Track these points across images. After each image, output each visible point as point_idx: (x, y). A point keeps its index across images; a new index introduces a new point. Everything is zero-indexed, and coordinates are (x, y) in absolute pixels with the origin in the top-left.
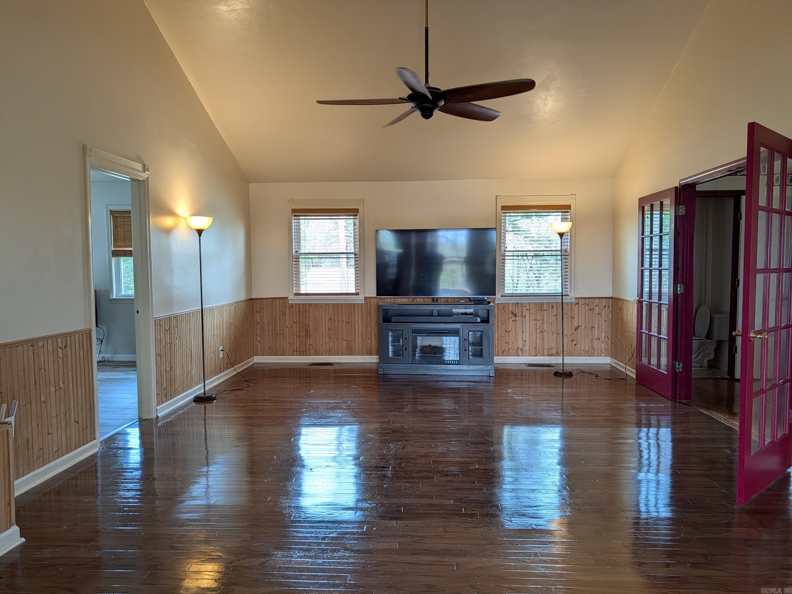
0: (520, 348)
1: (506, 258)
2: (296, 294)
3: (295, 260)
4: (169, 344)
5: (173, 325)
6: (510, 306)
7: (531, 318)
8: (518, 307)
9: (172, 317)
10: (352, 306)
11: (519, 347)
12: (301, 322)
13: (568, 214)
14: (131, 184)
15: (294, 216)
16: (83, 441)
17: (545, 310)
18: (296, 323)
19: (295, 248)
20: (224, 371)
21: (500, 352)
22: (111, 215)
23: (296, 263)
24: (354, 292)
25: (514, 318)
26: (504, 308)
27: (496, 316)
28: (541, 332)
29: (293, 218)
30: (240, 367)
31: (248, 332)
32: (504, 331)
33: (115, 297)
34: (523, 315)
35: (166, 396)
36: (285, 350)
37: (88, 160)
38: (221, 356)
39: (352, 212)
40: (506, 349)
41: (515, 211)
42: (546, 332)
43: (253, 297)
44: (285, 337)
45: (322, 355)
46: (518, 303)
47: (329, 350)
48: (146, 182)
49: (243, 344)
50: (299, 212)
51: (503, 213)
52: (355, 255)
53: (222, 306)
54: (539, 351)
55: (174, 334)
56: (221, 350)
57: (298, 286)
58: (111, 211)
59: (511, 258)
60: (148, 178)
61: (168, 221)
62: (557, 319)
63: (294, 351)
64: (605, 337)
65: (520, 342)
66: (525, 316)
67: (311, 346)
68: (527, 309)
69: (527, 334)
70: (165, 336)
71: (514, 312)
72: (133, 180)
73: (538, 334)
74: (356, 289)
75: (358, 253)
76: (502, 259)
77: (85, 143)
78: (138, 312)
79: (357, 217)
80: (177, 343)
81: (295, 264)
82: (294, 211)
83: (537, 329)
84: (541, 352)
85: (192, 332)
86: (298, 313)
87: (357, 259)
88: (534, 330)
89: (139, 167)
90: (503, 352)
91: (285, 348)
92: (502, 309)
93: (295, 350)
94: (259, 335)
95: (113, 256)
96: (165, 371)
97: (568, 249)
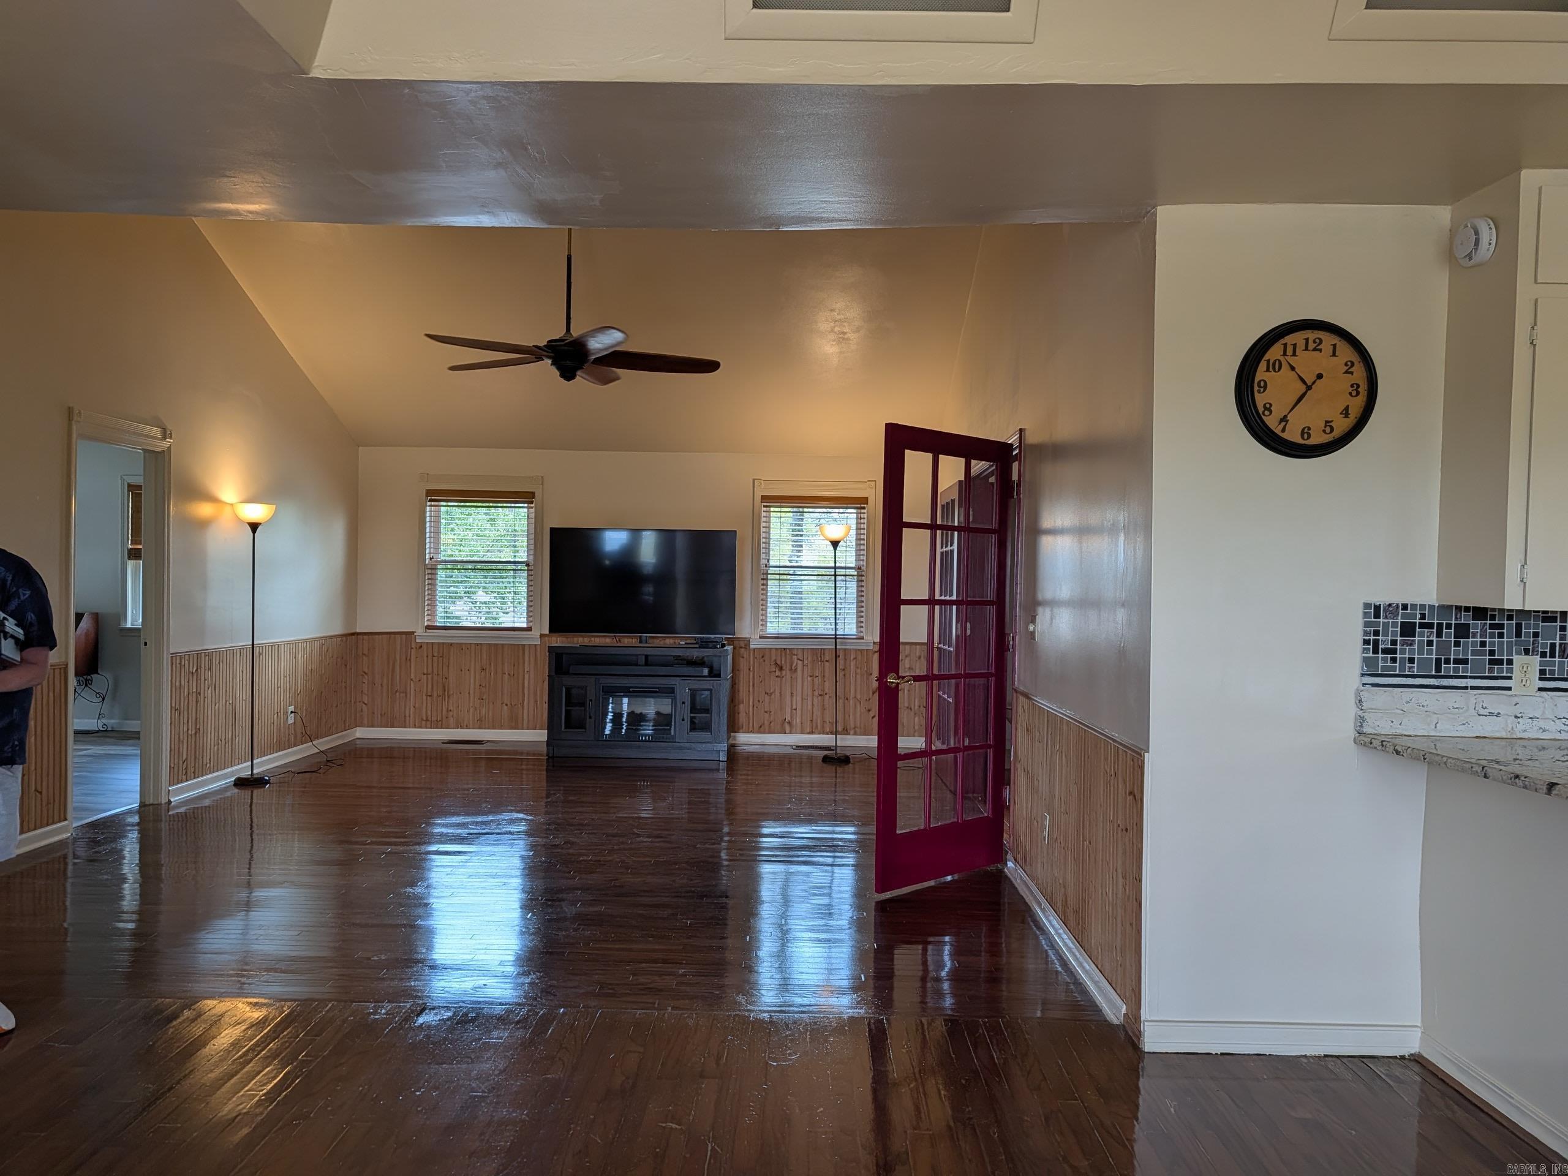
0: (787, 720)
1: (769, 577)
2: (428, 627)
3: (430, 571)
4: (194, 695)
5: (203, 666)
6: (773, 652)
7: (805, 672)
8: (786, 654)
9: (203, 655)
10: (519, 649)
11: (785, 720)
12: (435, 672)
13: (865, 511)
14: (145, 457)
15: (431, 501)
16: (48, 820)
17: (827, 661)
18: (427, 674)
19: (430, 553)
20: (295, 746)
21: (756, 727)
22: (129, 491)
23: (430, 576)
24: (525, 625)
25: (778, 673)
26: (763, 657)
27: (751, 669)
28: (821, 695)
29: (429, 503)
30: (324, 743)
31: (346, 687)
32: (763, 692)
33: (129, 625)
34: (793, 668)
35: (186, 772)
36: (408, 718)
37: (74, 428)
38: (291, 721)
39: (526, 497)
40: (766, 722)
41: (782, 505)
42: (827, 696)
43: (358, 631)
44: (408, 696)
45: (467, 727)
46: (784, 649)
47: (480, 720)
48: (166, 454)
49: (335, 705)
50: (437, 496)
51: (764, 506)
52: (528, 565)
53: (297, 642)
54: (817, 726)
55: (205, 680)
56: (292, 712)
57: (433, 614)
58: (129, 485)
59: (777, 577)
60: (169, 448)
61: (204, 510)
62: (844, 675)
63: (422, 720)
64: (920, 707)
65: (788, 710)
66: (796, 670)
67: (451, 713)
68: (798, 659)
69: (799, 699)
70: (188, 682)
71: (779, 663)
72: (145, 451)
73: (816, 700)
74: (528, 622)
75: (531, 564)
76: (763, 579)
77: (71, 405)
78: (146, 644)
79: (532, 505)
80: (210, 695)
81: (428, 579)
82: (429, 493)
83: (814, 691)
84: (819, 727)
85: (238, 680)
86: (430, 657)
87: (531, 573)
88: (810, 693)
89: (157, 432)
90: (761, 727)
91: (407, 715)
92: (761, 656)
93: (425, 719)
94: (366, 692)
95: (129, 558)
96: (185, 735)
97: (863, 566)
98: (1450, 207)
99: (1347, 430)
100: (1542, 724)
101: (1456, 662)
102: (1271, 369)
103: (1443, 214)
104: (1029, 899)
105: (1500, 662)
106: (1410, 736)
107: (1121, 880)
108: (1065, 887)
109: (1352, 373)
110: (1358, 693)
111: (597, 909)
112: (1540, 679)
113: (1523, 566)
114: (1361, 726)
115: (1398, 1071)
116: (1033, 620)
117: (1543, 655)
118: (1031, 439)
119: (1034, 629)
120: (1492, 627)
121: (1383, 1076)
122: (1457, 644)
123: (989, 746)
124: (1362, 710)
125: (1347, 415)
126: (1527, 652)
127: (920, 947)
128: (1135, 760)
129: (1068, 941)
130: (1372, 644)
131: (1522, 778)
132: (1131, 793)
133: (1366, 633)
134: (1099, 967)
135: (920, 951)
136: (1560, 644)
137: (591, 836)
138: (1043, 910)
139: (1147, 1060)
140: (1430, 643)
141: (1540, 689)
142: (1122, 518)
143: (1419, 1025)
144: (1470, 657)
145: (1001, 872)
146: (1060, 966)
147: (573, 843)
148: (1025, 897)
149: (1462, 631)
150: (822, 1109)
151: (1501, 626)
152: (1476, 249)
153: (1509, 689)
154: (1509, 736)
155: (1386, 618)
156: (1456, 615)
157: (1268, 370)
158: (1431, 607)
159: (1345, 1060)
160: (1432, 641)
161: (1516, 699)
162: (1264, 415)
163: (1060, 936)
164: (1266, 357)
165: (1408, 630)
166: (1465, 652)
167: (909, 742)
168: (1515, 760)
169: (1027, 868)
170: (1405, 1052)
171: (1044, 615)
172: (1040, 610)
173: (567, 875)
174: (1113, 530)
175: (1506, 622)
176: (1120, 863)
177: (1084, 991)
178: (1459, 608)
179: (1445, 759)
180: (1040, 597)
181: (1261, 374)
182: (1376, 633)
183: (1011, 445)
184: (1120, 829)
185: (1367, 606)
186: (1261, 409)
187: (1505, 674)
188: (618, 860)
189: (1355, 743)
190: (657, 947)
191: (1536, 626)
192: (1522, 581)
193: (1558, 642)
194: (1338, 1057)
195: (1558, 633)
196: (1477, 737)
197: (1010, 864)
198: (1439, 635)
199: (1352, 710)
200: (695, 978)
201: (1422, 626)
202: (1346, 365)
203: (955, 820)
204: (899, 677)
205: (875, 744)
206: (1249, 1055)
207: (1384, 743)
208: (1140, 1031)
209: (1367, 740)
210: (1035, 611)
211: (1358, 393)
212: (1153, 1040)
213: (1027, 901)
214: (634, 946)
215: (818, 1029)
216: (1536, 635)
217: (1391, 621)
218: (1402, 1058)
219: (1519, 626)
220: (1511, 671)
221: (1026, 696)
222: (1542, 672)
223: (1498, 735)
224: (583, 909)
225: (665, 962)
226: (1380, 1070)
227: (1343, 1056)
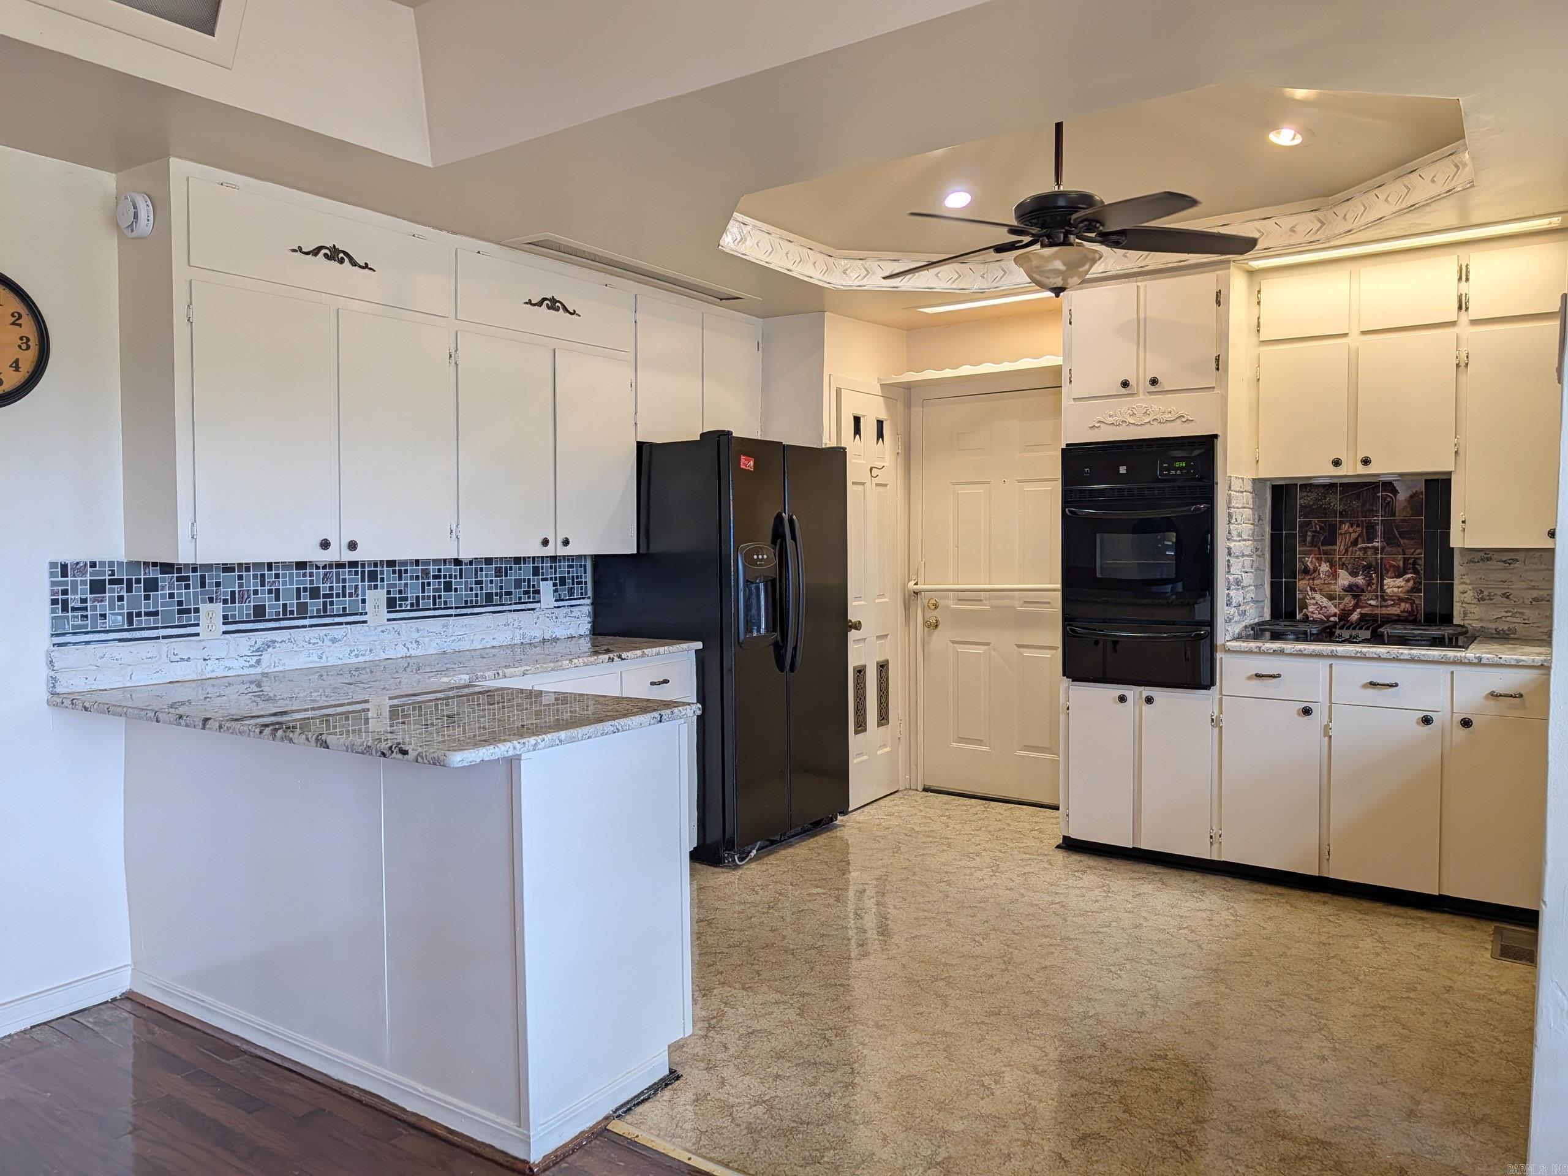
98: (114, 175)
99: (18, 384)
100: (227, 663)
101: (147, 614)
103: (107, 181)
105: (188, 611)
106: (105, 690)
109: (20, 325)
110: (48, 653)
112: (224, 623)
113: (193, 524)
114: (54, 687)
115: (106, 1015)
117: (225, 602)
120: (179, 579)
121: (90, 1026)
122: (147, 598)
124: (53, 670)
125: (17, 369)
126: (211, 600)
130: (61, 603)
133: (53, 593)
136: (239, 592)
140: (121, 598)
141: (225, 633)
143: (130, 963)
144: (160, 609)
149: (151, 585)
151: (187, 578)
152: (136, 222)
153: (198, 635)
154: (199, 678)
155: (74, 576)
156: (144, 570)
158: (120, 564)
159: (52, 1024)
160: (123, 596)
161: (204, 644)
165: (97, 587)
166: (155, 605)
168: (206, 698)
170: (117, 994)
175: (191, 574)
178: (146, 564)
179: (125, 709)
182: (65, 592)
185: (53, 565)
187: (192, 622)
189: (48, 704)
191: (218, 576)
192: (193, 537)
193: (237, 589)
194: (45, 1023)
195: (237, 581)
196: (170, 682)
198: (129, 590)
199: (44, 672)
201: (112, 582)
202: (13, 315)
207: (74, 702)
209: (59, 700)
211: (28, 347)
216: (218, 584)
217: (79, 579)
218: (114, 1000)
219: (203, 577)
220: (198, 618)
222: (225, 617)
223: (189, 678)
226: (87, 1020)
227: (53, 1021)
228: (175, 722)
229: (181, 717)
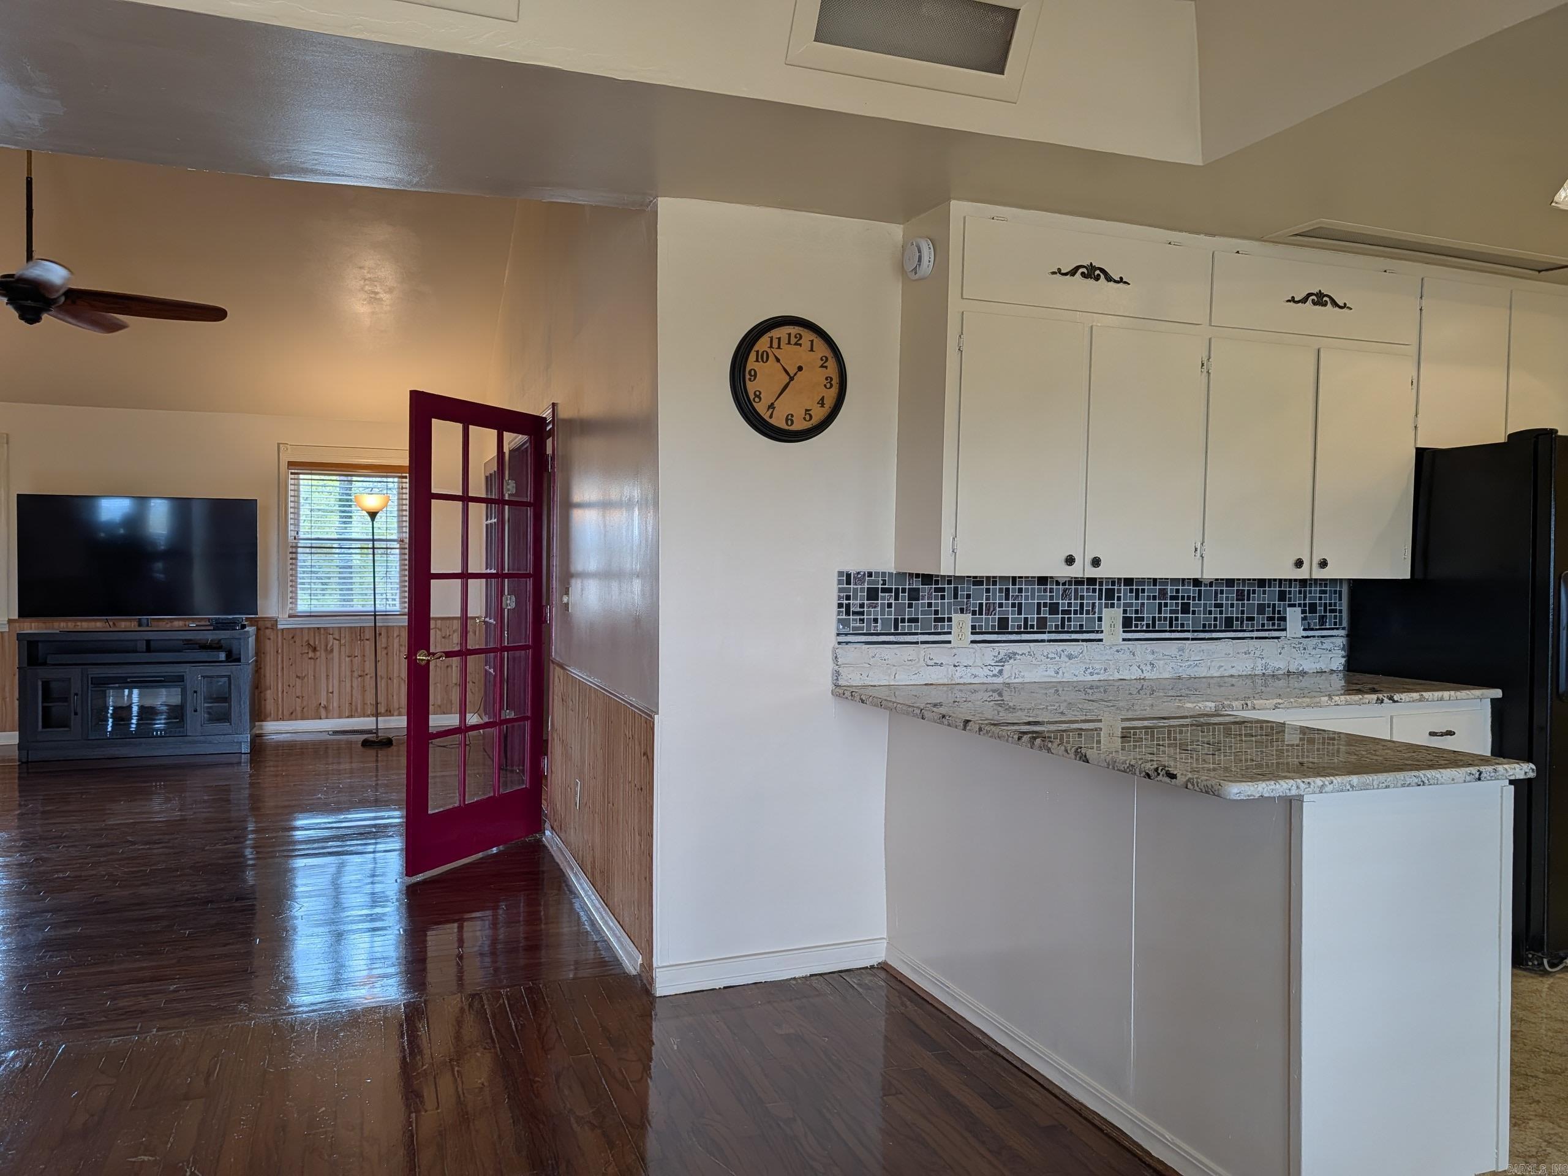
0: (322, 705)
1: (300, 550)
6: (305, 631)
7: (343, 653)
8: (320, 633)
11: (320, 704)
17: (367, 640)
21: (287, 713)
25: (311, 655)
26: (293, 638)
27: (280, 651)
28: (360, 676)
32: (294, 676)
34: (328, 648)
40: (297, 708)
41: (313, 472)
42: (369, 676)
46: (318, 628)
51: (292, 473)
54: (357, 709)
59: (308, 550)
62: (387, 654)
65: (324, 694)
66: (332, 651)
68: (334, 639)
69: (336, 681)
71: (312, 643)
73: (355, 681)
76: (291, 553)
83: (352, 671)
84: (359, 710)
88: (348, 673)
90: (292, 713)
92: (291, 637)
97: (406, 538)
98: (902, 226)
99: (823, 418)
100: (974, 671)
101: (910, 620)
102: (760, 360)
103: (896, 231)
104: (563, 865)
105: (942, 620)
106: (875, 686)
107: (637, 837)
108: (593, 850)
109: (826, 367)
110: (834, 650)
111: (71, 931)
112: (972, 633)
113: (954, 539)
114: (837, 679)
115: (867, 980)
116: (567, 592)
117: (974, 613)
118: (564, 413)
119: (568, 600)
120: (936, 590)
121: (855, 986)
122: (910, 606)
123: (525, 718)
124: (837, 665)
125: (823, 405)
126: (962, 610)
127: (456, 925)
128: (648, 722)
129: (596, 902)
130: (845, 608)
131: (947, 718)
132: (644, 754)
133: (840, 598)
134: (621, 923)
135: (456, 930)
136: (986, 604)
137: (70, 849)
138: (576, 875)
139: (658, 1005)
140: (890, 605)
141: (973, 642)
142: (636, 493)
143: (885, 937)
144: (920, 616)
145: (540, 841)
146: (589, 925)
147: (44, 860)
148: (560, 863)
149: (914, 595)
150: (324, 1109)
151: (943, 590)
152: (920, 265)
153: (949, 642)
154: (950, 683)
155: (856, 584)
156: (909, 581)
157: (757, 361)
158: (891, 574)
159: (825, 977)
160: (891, 603)
161: (954, 651)
162: (754, 400)
163: (589, 897)
164: (756, 348)
165: (873, 594)
166: (917, 613)
167: (437, 721)
168: (955, 702)
169: (562, 835)
170: (874, 962)
171: (576, 585)
172: (573, 582)
173: (35, 897)
174: (629, 505)
175: (946, 586)
176: (636, 821)
177: (609, 948)
178: (911, 575)
179: (895, 704)
180: (573, 569)
181: (751, 363)
182: (848, 598)
183: (545, 419)
184: (636, 788)
185: (840, 574)
186: (752, 397)
187: (946, 630)
188: (104, 873)
189: (832, 694)
190: (145, 965)
191: (969, 589)
192: (953, 551)
193: (984, 602)
194: (821, 975)
195: (985, 594)
196: (926, 684)
197: (548, 833)
198: (897, 598)
199: (830, 666)
200: (189, 992)
201: (884, 590)
202: (822, 359)
203: (492, 794)
204: (429, 654)
205: (404, 724)
206: (748, 985)
207: (853, 693)
208: (652, 978)
209: (841, 691)
210: (569, 583)
211: (831, 386)
212: (665, 985)
213: (562, 867)
214: (115, 968)
215: (328, 1026)
216: (968, 596)
217: (859, 587)
218: (872, 967)
219: (956, 589)
220: (950, 627)
221: (562, 666)
222: (973, 627)
223: (941, 682)
224: (53, 934)
225: (153, 979)
226: (853, 981)
227: (826, 974)
228: (938, 721)
229: (944, 717)
